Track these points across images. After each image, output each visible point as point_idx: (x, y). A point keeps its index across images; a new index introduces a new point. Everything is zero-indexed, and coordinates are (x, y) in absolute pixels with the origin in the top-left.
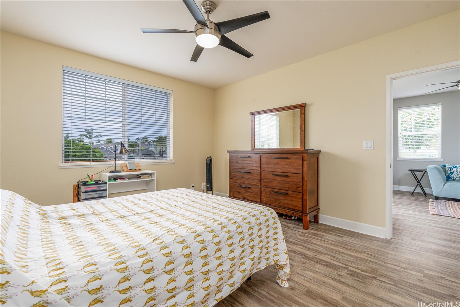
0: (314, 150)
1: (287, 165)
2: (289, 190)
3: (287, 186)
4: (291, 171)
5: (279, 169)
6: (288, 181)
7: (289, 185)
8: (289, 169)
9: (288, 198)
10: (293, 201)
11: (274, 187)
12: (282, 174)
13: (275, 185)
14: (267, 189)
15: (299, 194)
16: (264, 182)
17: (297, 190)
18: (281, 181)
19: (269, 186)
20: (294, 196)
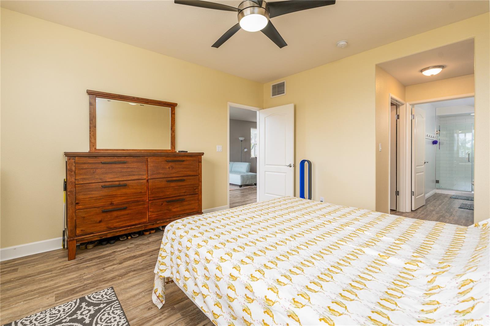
0: (188, 152)
1: (184, 168)
2: (186, 194)
3: (184, 191)
4: (188, 174)
5: (174, 173)
6: (185, 185)
7: (185, 189)
8: (186, 173)
9: (184, 203)
10: (190, 204)
11: (168, 197)
12: (177, 178)
13: (168, 193)
14: (158, 201)
15: (196, 196)
16: (152, 194)
17: (193, 192)
18: (176, 187)
19: (160, 197)
20: (192, 199)
